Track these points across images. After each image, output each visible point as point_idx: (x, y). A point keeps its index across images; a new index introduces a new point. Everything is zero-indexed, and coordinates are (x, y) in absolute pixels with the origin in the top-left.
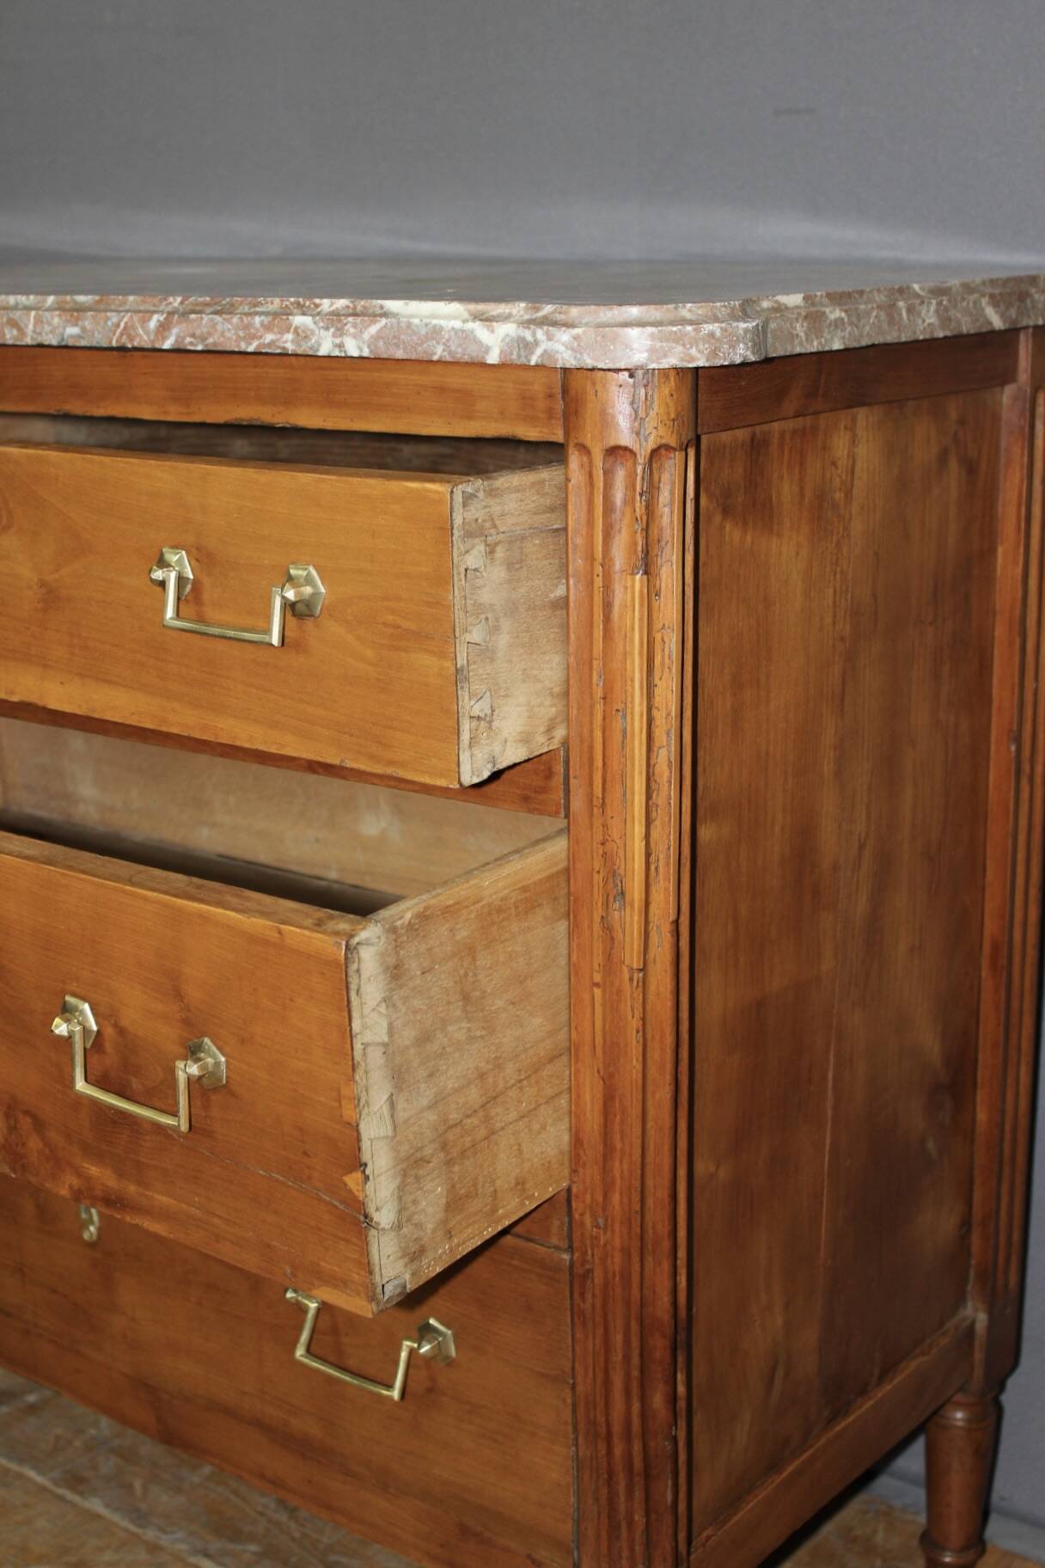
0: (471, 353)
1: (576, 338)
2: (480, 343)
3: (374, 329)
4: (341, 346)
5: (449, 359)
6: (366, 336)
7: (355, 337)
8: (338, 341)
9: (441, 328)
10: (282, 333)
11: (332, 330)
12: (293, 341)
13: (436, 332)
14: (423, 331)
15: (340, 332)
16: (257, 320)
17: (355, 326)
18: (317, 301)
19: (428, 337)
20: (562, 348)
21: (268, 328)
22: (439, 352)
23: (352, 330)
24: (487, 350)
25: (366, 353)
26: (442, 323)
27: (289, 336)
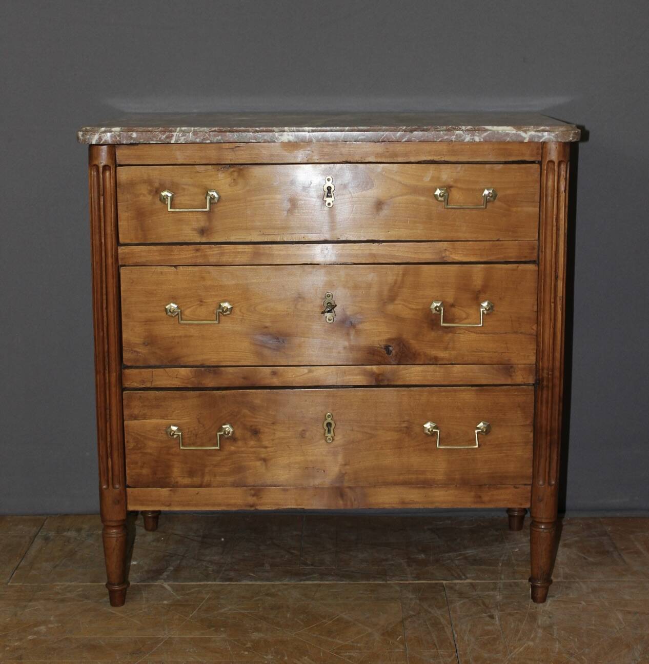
0: (519, 139)
1: (557, 135)
2: (522, 137)
3: (485, 134)
4: (473, 139)
5: (511, 141)
6: (482, 136)
7: (478, 136)
8: (472, 138)
9: (509, 133)
10: (451, 136)
11: (470, 135)
12: (455, 138)
13: (508, 134)
14: (503, 134)
15: (473, 135)
16: (442, 132)
17: (478, 133)
18: (460, 127)
19: (504, 136)
20: (552, 137)
21: (446, 135)
22: (508, 139)
23: (478, 134)
24: (525, 138)
25: (482, 140)
26: (510, 132)
27: (454, 137)
